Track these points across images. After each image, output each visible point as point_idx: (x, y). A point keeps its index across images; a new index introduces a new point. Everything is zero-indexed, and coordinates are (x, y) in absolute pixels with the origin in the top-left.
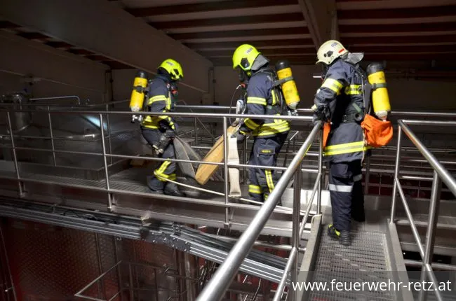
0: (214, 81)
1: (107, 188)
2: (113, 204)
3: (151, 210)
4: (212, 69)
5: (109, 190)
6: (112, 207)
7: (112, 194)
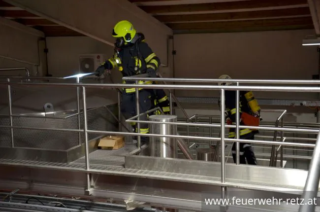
0: (174, 53)
1: (87, 169)
2: (92, 187)
3: (134, 191)
4: (171, 37)
5: (88, 170)
6: (90, 190)
7: (91, 174)
